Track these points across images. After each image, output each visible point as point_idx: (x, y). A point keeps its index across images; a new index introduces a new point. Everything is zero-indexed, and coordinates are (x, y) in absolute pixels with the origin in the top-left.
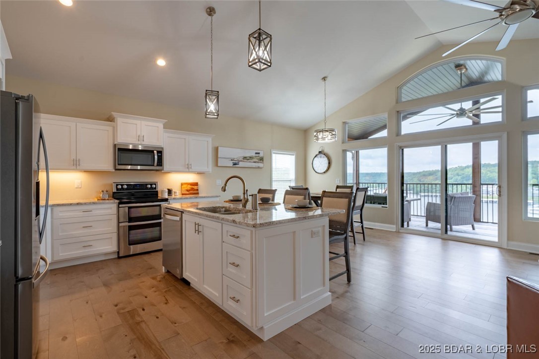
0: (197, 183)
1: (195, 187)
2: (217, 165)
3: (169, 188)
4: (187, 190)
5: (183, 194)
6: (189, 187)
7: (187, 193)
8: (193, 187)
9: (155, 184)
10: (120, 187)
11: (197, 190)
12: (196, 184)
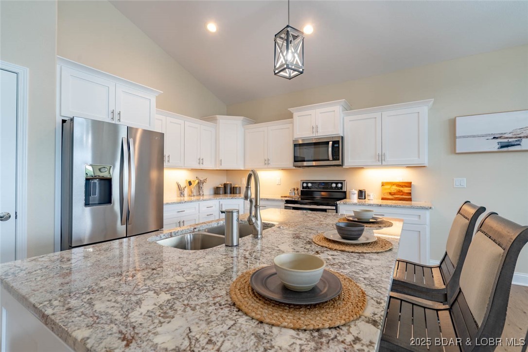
0: (410, 183)
1: (406, 190)
2: (453, 150)
3: (361, 189)
4: (390, 194)
5: (383, 199)
6: (394, 189)
7: (390, 197)
8: (401, 189)
9: (342, 183)
10: (305, 185)
11: (410, 194)
12: (409, 185)
